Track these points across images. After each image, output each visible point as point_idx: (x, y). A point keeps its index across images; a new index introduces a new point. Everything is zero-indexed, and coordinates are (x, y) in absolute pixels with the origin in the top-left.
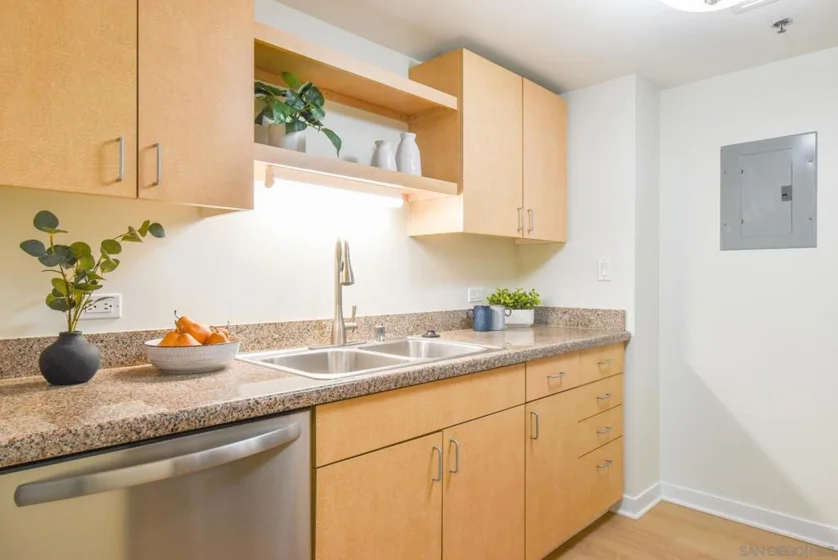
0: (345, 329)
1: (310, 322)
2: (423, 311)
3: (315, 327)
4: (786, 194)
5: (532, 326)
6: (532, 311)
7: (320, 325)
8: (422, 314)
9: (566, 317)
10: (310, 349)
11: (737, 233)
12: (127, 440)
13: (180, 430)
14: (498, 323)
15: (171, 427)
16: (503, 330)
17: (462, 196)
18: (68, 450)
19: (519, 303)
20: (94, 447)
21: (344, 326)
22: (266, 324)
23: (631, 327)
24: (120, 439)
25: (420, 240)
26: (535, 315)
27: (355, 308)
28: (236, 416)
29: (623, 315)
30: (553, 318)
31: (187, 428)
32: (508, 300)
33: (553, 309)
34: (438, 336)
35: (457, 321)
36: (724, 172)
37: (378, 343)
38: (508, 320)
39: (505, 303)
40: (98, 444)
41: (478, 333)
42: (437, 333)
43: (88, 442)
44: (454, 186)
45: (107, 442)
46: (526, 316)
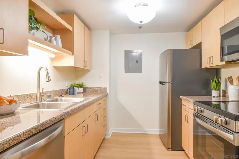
0: (41, 96)
1: (28, 94)
2: (57, 90)
3: (29, 96)
4: (137, 62)
5: (82, 93)
6: (83, 88)
7: (30, 95)
8: (56, 91)
9: (91, 89)
10: (31, 103)
11: (128, 70)
12: (30, 136)
13: (41, 130)
14: (76, 92)
15: (39, 129)
16: (77, 94)
17: (74, 56)
18: (16, 142)
19: (80, 86)
20: (22, 140)
21: (41, 95)
22: (14, 96)
23: (108, 91)
24: (28, 136)
25: (55, 68)
26: (83, 90)
27: (43, 89)
28: (52, 123)
29: (106, 88)
30: (87, 90)
31: (42, 129)
32: (77, 86)
33: (87, 88)
34: (63, 97)
35: (64, 92)
36: (125, 56)
37: (49, 100)
38: (78, 91)
39: (77, 87)
40: (23, 139)
41: (71, 95)
42: (63, 96)
43: (21, 138)
44: (71, 53)
45: (25, 137)
46: (81, 90)
